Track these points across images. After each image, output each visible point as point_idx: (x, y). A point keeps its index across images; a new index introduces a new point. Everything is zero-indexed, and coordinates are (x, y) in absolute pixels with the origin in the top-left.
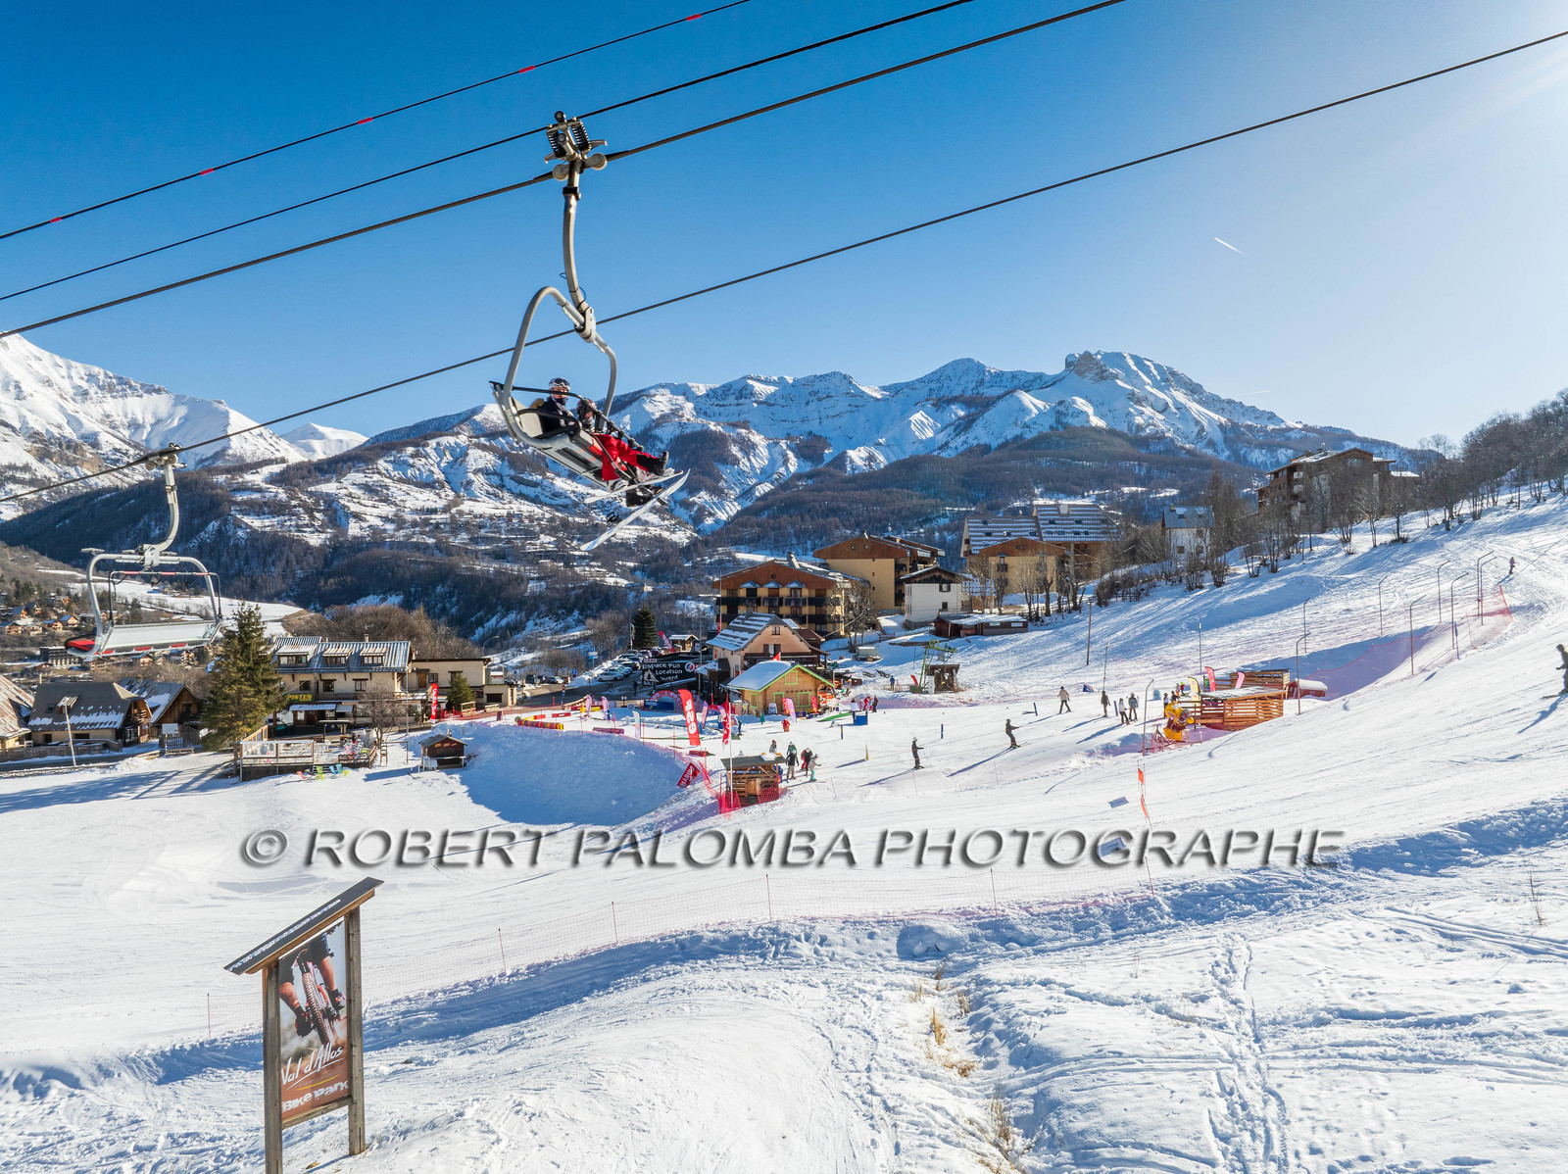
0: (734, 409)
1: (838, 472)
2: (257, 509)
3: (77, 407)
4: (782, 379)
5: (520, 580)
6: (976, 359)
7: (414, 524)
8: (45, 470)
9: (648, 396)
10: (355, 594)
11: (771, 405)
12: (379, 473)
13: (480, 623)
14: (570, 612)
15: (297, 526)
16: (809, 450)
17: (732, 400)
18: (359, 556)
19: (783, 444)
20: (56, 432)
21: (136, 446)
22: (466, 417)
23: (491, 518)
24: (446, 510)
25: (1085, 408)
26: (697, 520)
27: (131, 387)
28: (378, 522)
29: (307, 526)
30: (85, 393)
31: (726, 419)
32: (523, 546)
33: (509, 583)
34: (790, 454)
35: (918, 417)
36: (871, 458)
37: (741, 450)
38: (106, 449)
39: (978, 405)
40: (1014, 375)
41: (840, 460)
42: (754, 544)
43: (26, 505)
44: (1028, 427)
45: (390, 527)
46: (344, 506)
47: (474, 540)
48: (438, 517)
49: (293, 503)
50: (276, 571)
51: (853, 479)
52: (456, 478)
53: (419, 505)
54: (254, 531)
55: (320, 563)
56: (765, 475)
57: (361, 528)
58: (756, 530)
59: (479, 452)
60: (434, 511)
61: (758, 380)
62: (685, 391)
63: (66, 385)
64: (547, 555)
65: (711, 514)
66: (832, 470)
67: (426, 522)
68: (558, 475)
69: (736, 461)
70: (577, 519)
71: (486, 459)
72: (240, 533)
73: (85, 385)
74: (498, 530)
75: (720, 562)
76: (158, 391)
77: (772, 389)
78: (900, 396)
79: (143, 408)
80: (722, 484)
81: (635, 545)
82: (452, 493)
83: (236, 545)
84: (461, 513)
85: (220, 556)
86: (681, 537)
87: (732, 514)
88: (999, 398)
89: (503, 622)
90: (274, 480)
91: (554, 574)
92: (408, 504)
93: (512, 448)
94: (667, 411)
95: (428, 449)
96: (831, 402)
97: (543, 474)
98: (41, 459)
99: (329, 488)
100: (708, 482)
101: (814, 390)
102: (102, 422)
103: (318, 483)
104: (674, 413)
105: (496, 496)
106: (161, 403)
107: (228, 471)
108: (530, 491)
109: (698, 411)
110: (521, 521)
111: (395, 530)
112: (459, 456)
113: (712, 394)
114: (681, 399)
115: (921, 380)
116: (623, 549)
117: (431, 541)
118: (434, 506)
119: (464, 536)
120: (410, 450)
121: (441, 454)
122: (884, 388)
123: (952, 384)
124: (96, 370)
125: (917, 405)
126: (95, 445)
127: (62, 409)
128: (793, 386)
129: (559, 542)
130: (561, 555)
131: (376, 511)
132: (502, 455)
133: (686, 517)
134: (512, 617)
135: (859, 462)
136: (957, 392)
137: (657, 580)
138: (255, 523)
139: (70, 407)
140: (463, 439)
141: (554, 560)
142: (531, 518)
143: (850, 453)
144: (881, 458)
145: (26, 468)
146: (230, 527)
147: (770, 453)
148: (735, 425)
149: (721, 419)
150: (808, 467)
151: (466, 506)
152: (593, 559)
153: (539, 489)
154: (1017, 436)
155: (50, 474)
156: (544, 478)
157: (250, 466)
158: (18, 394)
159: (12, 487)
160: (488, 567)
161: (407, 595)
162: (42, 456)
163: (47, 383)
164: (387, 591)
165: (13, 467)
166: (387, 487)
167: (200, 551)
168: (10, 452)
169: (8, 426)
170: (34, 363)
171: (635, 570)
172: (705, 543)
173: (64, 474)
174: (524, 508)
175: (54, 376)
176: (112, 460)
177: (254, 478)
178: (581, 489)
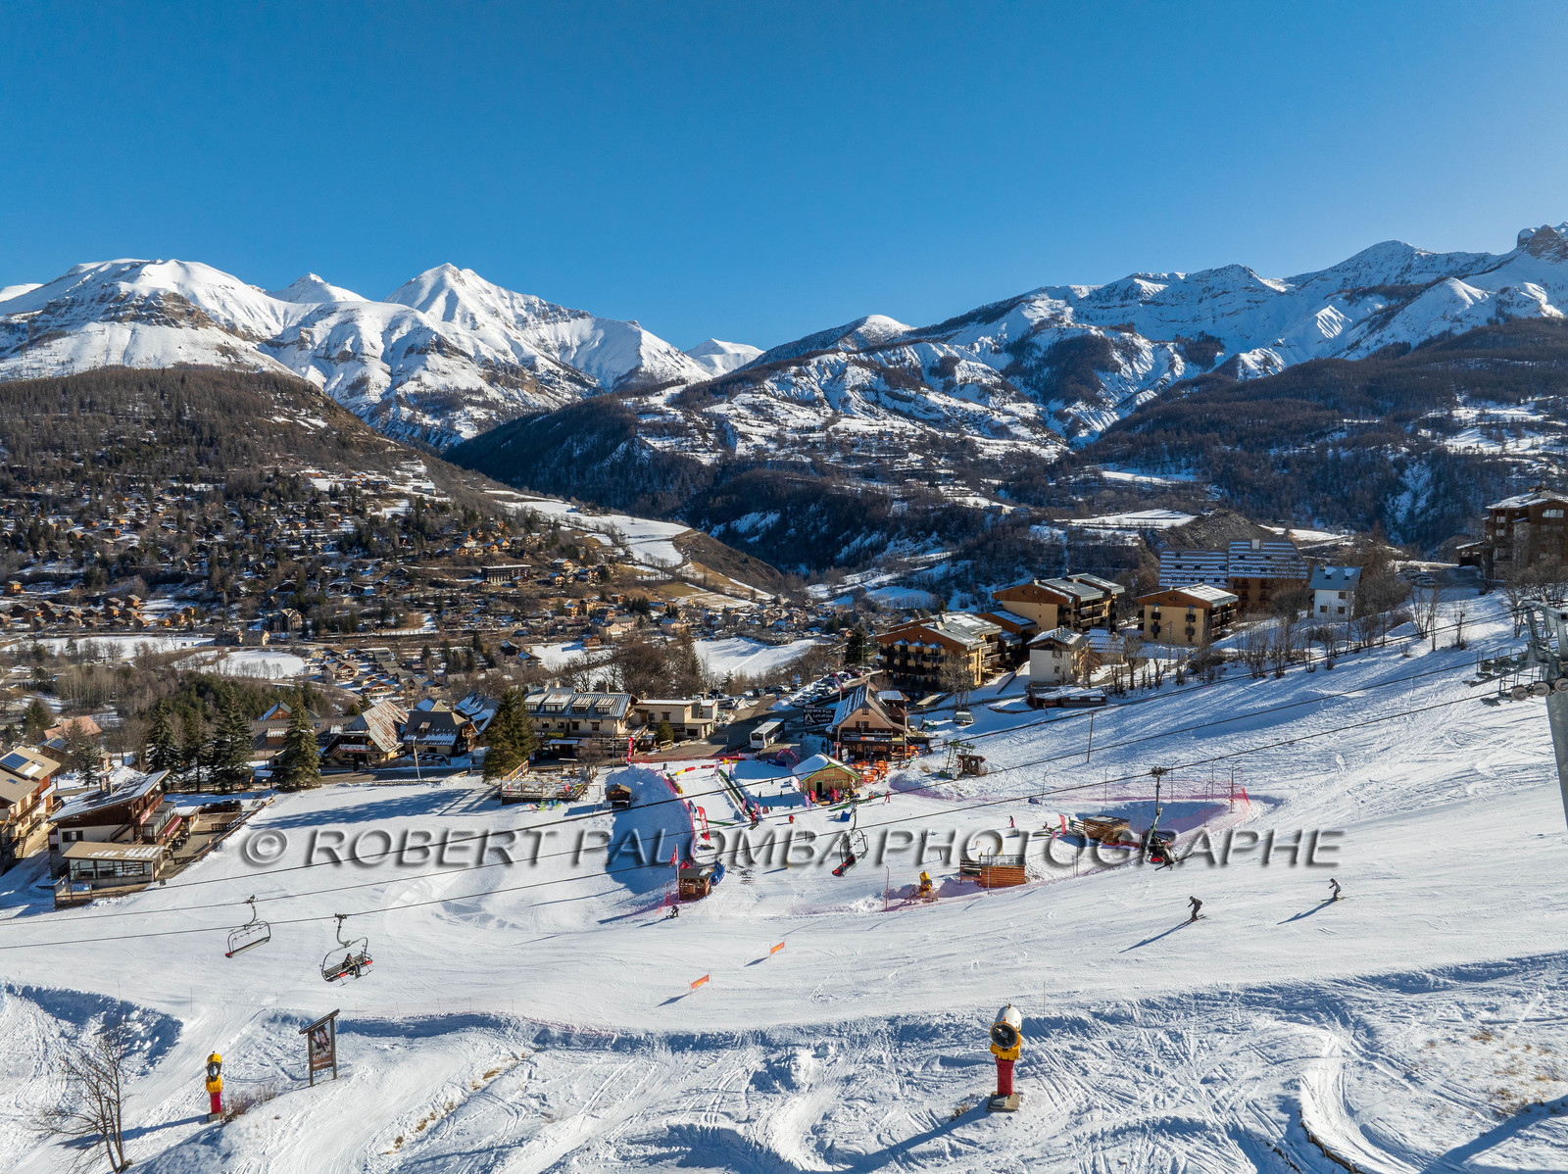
0: (1118, 311)
1: (1228, 378)
2: (657, 431)
3: (519, 333)
4: (1173, 276)
5: (885, 500)
6: (1403, 241)
7: (794, 443)
8: (493, 393)
9: (1028, 301)
10: (740, 511)
11: (1159, 304)
12: (765, 393)
13: (846, 542)
14: (929, 534)
15: (692, 446)
16: (1198, 350)
17: (1116, 301)
18: (744, 475)
19: (1170, 347)
20: (501, 357)
21: (565, 368)
22: (850, 330)
23: (863, 436)
24: (823, 428)
25: (1538, 295)
26: (1071, 432)
27: (560, 313)
28: (761, 441)
29: (700, 446)
30: (525, 321)
31: (1106, 322)
32: (892, 465)
33: (874, 503)
34: (1178, 358)
35: (1327, 312)
36: (1267, 361)
37: (1123, 355)
38: (541, 371)
39: (1402, 295)
40: (1450, 258)
41: (1233, 362)
42: (1124, 462)
43: (479, 423)
44: (1460, 321)
45: (771, 446)
46: (733, 427)
47: (846, 459)
48: (815, 436)
49: (690, 424)
50: (673, 488)
51: (1242, 387)
52: (831, 396)
53: (800, 423)
54: (656, 451)
55: (710, 483)
56: (1148, 381)
57: (747, 448)
58: (1128, 446)
59: (857, 369)
60: (812, 430)
61: (1146, 278)
62: (1067, 295)
63: (509, 314)
64: (914, 473)
65: (1086, 426)
66: (1221, 376)
67: (804, 441)
68: (932, 389)
69: (1117, 367)
70: (948, 434)
71: (860, 373)
72: (644, 453)
73: (524, 314)
74: (870, 446)
75: (1086, 481)
76: (582, 316)
77: (1161, 287)
78: (1308, 288)
79: (571, 331)
80: (1101, 393)
81: (1002, 462)
82: (830, 411)
83: (641, 465)
84: (836, 431)
85: (628, 474)
86: (1050, 452)
87: (1109, 424)
88: (1428, 286)
89: (867, 542)
90: (674, 402)
91: (918, 494)
92: (790, 423)
93: (890, 362)
94: (1046, 316)
95: (810, 368)
96: (1227, 297)
97: (917, 389)
98: (491, 384)
99: (720, 409)
100: (1085, 390)
101: (1208, 286)
102: (538, 346)
103: (712, 404)
104: (1055, 317)
105: (871, 412)
106: (584, 326)
107: (636, 395)
108: (904, 407)
109: (1078, 316)
110: (892, 439)
111: (777, 450)
112: (839, 372)
113: (1095, 295)
114: (1062, 303)
115: (1334, 270)
116: (989, 467)
117: (808, 460)
118: (812, 423)
119: (838, 455)
120: (794, 369)
121: (822, 372)
122: (1289, 280)
123: (1374, 270)
124: (534, 299)
125: (1327, 299)
126: (533, 368)
127: (507, 336)
128: (1185, 282)
129: (927, 460)
130: (928, 475)
131: (760, 431)
132: (879, 371)
133: (1060, 429)
134: (875, 537)
135: (1253, 366)
136: (1375, 283)
137: (1020, 501)
138: (657, 444)
139: (513, 333)
140: (842, 356)
141: (920, 479)
142: (901, 435)
143: (1244, 356)
144: (1279, 361)
145: (480, 392)
146: (636, 448)
147: (1155, 358)
148: (1118, 329)
149: (1105, 322)
150: (1197, 372)
151: (843, 423)
152: (958, 478)
153: (912, 404)
154: (1444, 333)
155: (498, 396)
156: (919, 392)
157: (655, 386)
158: (474, 327)
159: (468, 408)
160: (857, 486)
161: (784, 513)
162: (492, 380)
163: (496, 313)
164: (766, 509)
165: (469, 391)
166: (772, 407)
167: (612, 473)
168: (467, 378)
169: (464, 354)
170: (485, 296)
171: (998, 488)
172: (1072, 461)
173: (509, 397)
174: (897, 424)
175: (500, 306)
176: (544, 384)
177: (657, 401)
178: (954, 402)
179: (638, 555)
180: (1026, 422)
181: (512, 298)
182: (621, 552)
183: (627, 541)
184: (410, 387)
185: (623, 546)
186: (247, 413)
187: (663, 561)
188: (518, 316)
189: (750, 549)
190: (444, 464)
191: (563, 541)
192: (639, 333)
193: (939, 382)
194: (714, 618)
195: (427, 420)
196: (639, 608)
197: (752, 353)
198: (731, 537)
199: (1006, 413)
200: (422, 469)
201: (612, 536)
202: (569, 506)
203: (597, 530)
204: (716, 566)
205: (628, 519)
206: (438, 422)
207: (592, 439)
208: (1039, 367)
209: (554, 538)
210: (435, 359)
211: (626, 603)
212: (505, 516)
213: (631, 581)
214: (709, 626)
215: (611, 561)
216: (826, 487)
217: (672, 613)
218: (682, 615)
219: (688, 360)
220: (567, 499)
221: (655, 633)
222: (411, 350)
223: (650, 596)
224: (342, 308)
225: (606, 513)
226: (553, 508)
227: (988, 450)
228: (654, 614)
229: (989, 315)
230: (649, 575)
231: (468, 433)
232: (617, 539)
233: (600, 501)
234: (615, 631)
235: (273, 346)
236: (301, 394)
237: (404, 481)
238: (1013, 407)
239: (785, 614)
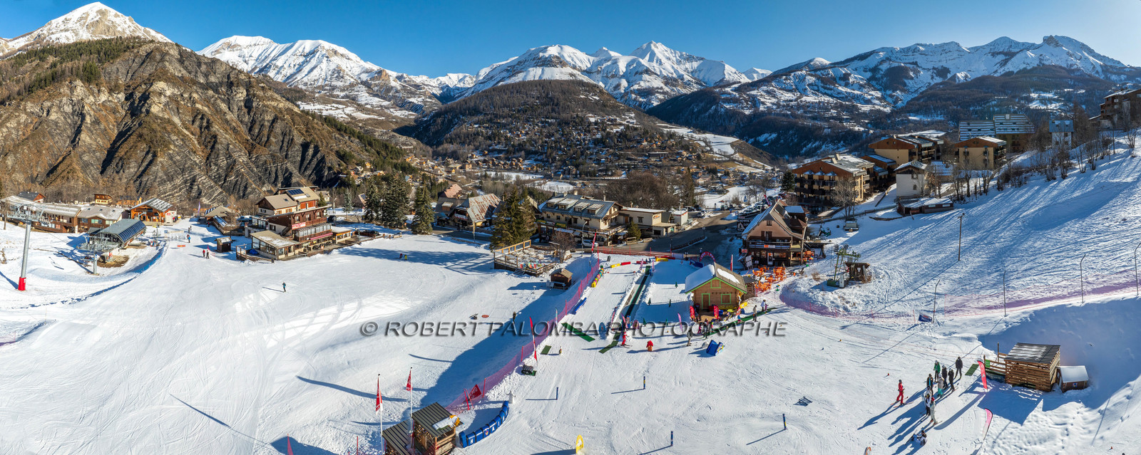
1: (953, 82)
2: (728, 101)
3: (678, 67)
5: (821, 128)
7: (784, 106)
8: (666, 89)
10: (761, 133)
12: (773, 86)
13: (805, 146)
14: (839, 142)
15: (741, 107)
17: (910, 53)
18: (763, 118)
19: (931, 71)
20: (670, 75)
21: (695, 79)
22: (807, 64)
23: (812, 103)
24: (796, 100)
26: (895, 102)
28: (769, 105)
29: (745, 107)
30: (680, 61)
31: (908, 61)
32: (824, 115)
33: (816, 130)
37: (914, 73)
38: (685, 81)
41: (954, 77)
42: (918, 112)
43: (660, 100)
45: (774, 107)
46: (759, 99)
47: (805, 112)
48: (793, 103)
49: (741, 99)
50: (733, 124)
52: (799, 88)
53: (786, 98)
54: (727, 109)
55: (747, 121)
57: (764, 108)
58: (918, 107)
59: (810, 77)
60: (791, 101)
63: (674, 59)
64: (833, 118)
66: (951, 81)
67: (788, 105)
68: (840, 85)
70: (847, 103)
71: (811, 79)
72: (722, 110)
73: (679, 58)
74: (814, 107)
75: (902, 120)
76: (702, 59)
79: (697, 65)
80: (906, 87)
81: (869, 114)
82: (798, 94)
83: (721, 115)
84: (801, 101)
85: (715, 118)
86: (888, 110)
87: (910, 99)
90: (736, 90)
91: (835, 126)
92: (782, 98)
93: (823, 75)
95: (791, 77)
96: (951, 53)
97: (834, 85)
99: (754, 92)
100: (900, 87)
101: (944, 49)
102: (685, 71)
103: (751, 90)
105: (816, 94)
107: (720, 87)
108: (829, 92)
110: (824, 105)
111: (777, 108)
112: (802, 79)
113: (903, 51)
115: (986, 45)
116: (863, 115)
117: (789, 113)
119: (802, 111)
120: (784, 77)
121: (795, 79)
124: (684, 53)
126: (683, 79)
127: (673, 67)
129: (838, 113)
130: (839, 118)
131: (770, 101)
132: (819, 78)
133: (891, 101)
134: (817, 143)
135: (961, 78)
138: (727, 106)
139: (675, 66)
140: (804, 72)
141: (835, 120)
142: (828, 103)
145: (661, 88)
146: (719, 108)
148: (912, 64)
150: (941, 80)
151: (803, 99)
152: (851, 120)
153: (832, 91)
155: (668, 90)
156: (835, 86)
157: (729, 84)
158: (661, 64)
159: (657, 94)
160: (809, 123)
161: (779, 134)
162: (666, 84)
163: (669, 59)
164: (771, 133)
165: (657, 88)
166: (775, 92)
167: (709, 117)
168: (657, 83)
169: (656, 74)
170: (665, 53)
171: (867, 124)
172: (897, 112)
173: (672, 90)
174: (826, 99)
175: (671, 56)
176: (687, 84)
177: (728, 89)
178: (849, 90)
179: (715, 150)
180: (877, 98)
181: (675, 53)
182: (708, 148)
183: (712, 144)
184: (636, 87)
185: (709, 146)
186: (571, 94)
187: (725, 152)
188: (677, 60)
189: (764, 149)
190: (642, 114)
191: (683, 143)
192: (724, 65)
193: (843, 83)
194: (745, 176)
195: (641, 99)
196: (714, 171)
197: (769, 72)
198: (756, 144)
199: (870, 95)
200: (633, 115)
201: (705, 142)
202: (689, 130)
203: (700, 140)
204: (748, 155)
205: (713, 135)
206: (645, 100)
207: (702, 105)
208: (882, 77)
209: (680, 142)
210: (646, 76)
211: (707, 169)
212: (662, 134)
213: (712, 161)
214: (743, 180)
215: (703, 152)
216: (797, 123)
217: (727, 174)
218: (731, 175)
219: (743, 76)
220: (689, 128)
221: (718, 183)
222: (636, 73)
223: (718, 167)
224: (613, 58)
225: (704, 133)
226: (683, 131)
227: (863, 109)
228: (719, 175)
229: (862, 57)
230: (719, 158)
231: (656, 104)
232: (707, 144)
233: (703, 129)
234: (701, 181)
235: (588, 72)
236: (592, 88)
237: (625, 119)
238: (873, 93)
239: (776, 175)
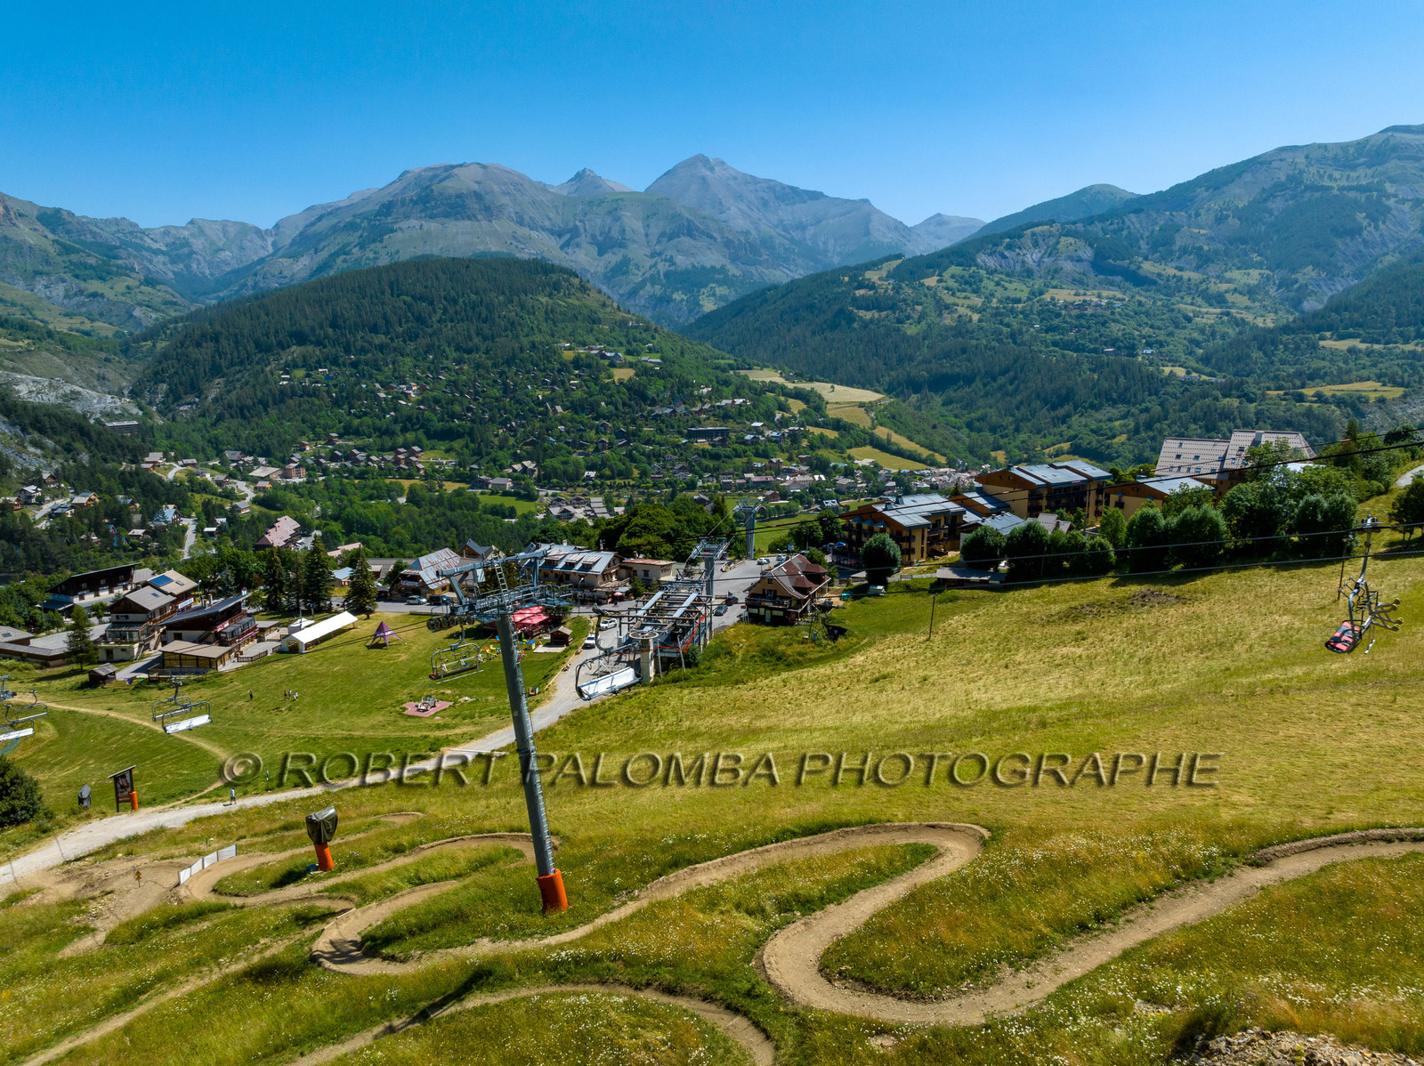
2: (869, 303)
3: (761, 215)
7: (999, 314)
8: (735, 271)
12: (977, 265)
20: (743, 237)
23: (1068, 307)
24: (1029, 298)
26: (1296, 300)
30: (767, 203)
38: (778, 249)
43: (720, 299)
45: (976, 317)
46: (941, 299)
47: (1049, 329)
48: (1020, 307)
53: (1007, 294)
54: (866, 323)
57: (952, 319)
60: (1017, 300)
64: (1113, 343)
65: (1313, 293)
67: (1009, 313)
68: (1148, 257)
69: (1360, 230)
73: (766, 196)
80: (1337, 257)
81: (1210, 331)
82: (1039, 282)
84: (1042, 302)
86: (1268, 320)
87: (1341, 290)
90: (889, 276)
92: (997, 295)
93: (1107, 232)
95: (1024, 240)
97: (1132, 258)
99: (932, 282)
100: (1318, 255)
102: (777, 227)
103: (923, 277)
105: (1081, 281)
107: (853, 270)
112: (1052, 244)
119: (1038, 325)
120: (1008, 241)
121: (1035, 244)
126: (771, 246)
127: (750, 218)
129: (1129, 330)
130: (1129, 345)
131: (967, 302)
132: (1094, 241)
137: (1220, 371)
139: (755, 215)
140: (1057, 227)
141: (1119, 349)
142: (1110, 305)
145: (723, 270)
151: (1050, 294)
155: (738, 274)
156: (1135, 260)
157: (873, 262)
158: (721, 209)
159: (713, 285)
162: (733, 260)
165: (713, 269)
166: (982, 279)
168: (712, 258)
172: (1285, 330)
173: (746, 274)
174: (1105, 294)
177: (873, 275)
178: (1169, 271)
180: (1246, 290)
193: (1156, 251)
195: (677, 297)
199: (1225, 281)
204: (901, 432)
205: (829, 386)
206: (686, 299)
210: (685, 242)
216: (1020, 357)
220: (777, 368)
222: (665, 234)
225: (810, 380)
226: (763, 377)
227: (1199, 319)
231: (709, 306)
233: (808, 370)
